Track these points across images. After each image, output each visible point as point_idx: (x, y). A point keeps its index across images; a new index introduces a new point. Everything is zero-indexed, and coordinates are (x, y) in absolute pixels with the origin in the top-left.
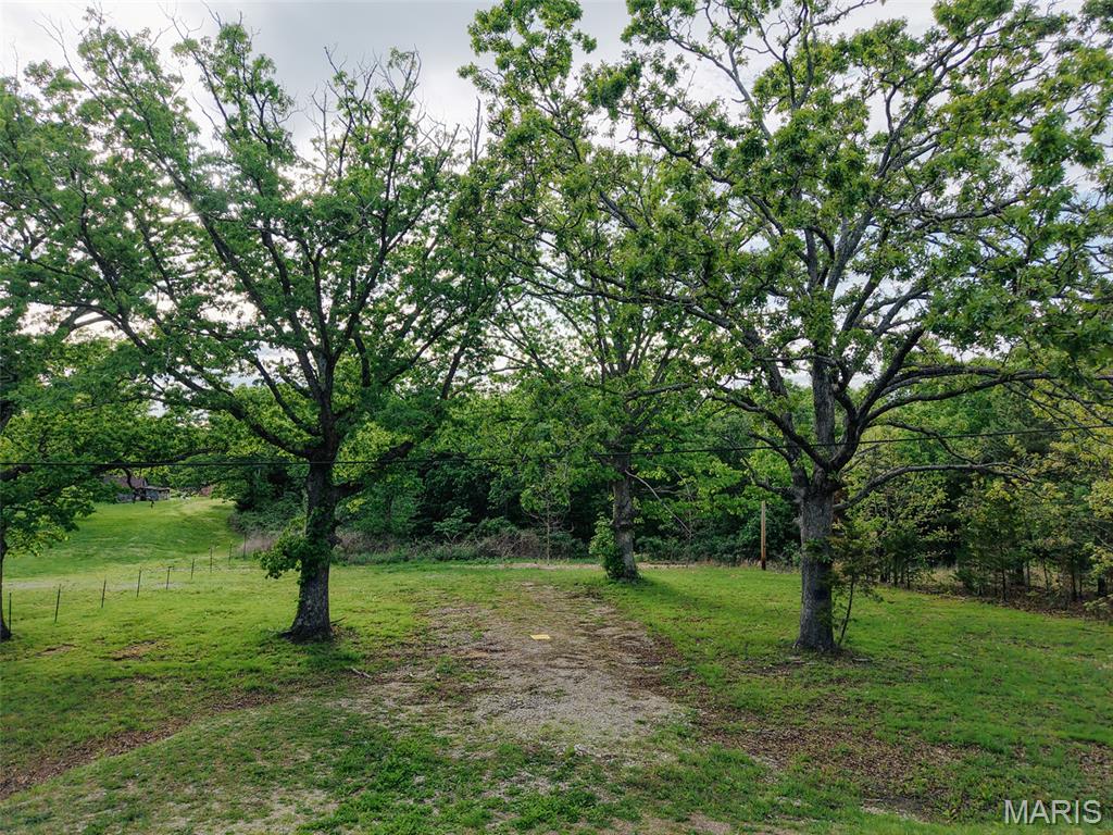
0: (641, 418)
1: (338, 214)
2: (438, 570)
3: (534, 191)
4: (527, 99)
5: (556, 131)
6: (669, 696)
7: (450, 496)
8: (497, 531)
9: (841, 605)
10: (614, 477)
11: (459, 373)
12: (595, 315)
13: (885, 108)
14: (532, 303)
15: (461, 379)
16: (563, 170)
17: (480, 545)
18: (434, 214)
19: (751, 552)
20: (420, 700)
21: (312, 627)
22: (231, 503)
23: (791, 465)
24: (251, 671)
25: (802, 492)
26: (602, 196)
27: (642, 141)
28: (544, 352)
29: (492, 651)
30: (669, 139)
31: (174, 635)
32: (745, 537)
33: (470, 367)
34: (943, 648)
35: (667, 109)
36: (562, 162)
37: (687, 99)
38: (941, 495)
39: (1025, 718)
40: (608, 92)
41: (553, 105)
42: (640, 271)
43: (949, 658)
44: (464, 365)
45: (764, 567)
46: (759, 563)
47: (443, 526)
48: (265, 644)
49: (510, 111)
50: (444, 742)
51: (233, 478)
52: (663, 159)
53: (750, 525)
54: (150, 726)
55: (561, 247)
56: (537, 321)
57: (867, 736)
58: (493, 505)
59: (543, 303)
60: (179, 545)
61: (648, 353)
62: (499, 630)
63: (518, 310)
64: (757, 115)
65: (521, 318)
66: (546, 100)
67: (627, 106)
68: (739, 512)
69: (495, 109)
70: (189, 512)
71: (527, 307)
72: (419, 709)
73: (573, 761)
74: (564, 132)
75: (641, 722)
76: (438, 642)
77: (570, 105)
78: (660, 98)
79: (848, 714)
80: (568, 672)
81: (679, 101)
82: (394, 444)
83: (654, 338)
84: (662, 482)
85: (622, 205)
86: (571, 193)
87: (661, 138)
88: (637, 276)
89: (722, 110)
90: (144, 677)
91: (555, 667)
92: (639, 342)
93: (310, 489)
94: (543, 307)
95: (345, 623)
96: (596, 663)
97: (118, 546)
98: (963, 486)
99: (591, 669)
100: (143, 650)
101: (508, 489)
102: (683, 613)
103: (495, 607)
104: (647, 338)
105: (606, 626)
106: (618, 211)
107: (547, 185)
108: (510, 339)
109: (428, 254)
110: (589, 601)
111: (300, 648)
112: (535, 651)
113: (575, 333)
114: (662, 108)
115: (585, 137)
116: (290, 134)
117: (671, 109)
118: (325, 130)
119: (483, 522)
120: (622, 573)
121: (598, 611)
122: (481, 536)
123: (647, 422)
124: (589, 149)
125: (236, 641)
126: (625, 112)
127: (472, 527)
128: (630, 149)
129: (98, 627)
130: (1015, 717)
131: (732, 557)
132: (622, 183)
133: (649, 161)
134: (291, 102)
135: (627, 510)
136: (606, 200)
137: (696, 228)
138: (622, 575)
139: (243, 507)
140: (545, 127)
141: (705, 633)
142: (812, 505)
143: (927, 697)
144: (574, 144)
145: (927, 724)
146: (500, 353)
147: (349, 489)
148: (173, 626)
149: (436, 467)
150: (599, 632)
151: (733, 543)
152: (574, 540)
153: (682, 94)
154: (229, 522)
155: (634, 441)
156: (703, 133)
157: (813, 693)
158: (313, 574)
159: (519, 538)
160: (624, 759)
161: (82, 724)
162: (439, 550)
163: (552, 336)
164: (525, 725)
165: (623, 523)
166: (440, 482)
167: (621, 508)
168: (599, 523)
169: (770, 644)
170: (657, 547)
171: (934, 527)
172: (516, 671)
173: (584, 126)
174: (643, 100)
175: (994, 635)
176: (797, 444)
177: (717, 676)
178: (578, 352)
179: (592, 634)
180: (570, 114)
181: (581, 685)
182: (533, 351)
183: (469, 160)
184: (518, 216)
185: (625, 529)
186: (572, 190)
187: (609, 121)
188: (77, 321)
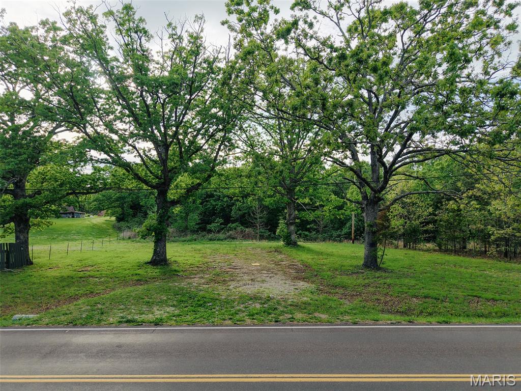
0: (300, 176)
1: (174, 83)
2: (210, 244)
3: (253, 74)
4: (250, 35)
5: (262, 49)
6: (308, 282)
7: (214, 214)
8: (235, 229)
9: (381, 249)
10: (287, 201)
11: (221, 153)
12: (280, 131)
13: (401, 39)
14: (251, 124)
15: (221, 156)
16: (265, 65)
17: (228, 234)
18: (210, 85)
19: (348, 237)
20: (207, 283)
21: (159, 260)
22: (114, 218)
23: (360, 190)
24: (136, 275)
25: (365, 202)
26: (282, 76)
27: (298, 53)
28: (257, 147)
29: (235, 269)
30: (311, 52)
31: (101, 264)
32: (345, 230)
33: (225, 151)
34: (423, 268)
35: (309, 40)
36: (265, 62)
37: (318, 35)
38: (431, 210)
39: (451, 289)
40: (284, 33)
41: (261, 37)
42: (296, 106)
43: (425, 271)
44: (223, 150)
45: (353, 243)
46: (351, 242)
47: (212, 226)
48: (140, 266)
49: (243, 40)
50: (218, 294)
51: (115, 207)
52: (308, 61)
53: (348, 225)
54: (99, 291)
55: (264, 98)
56: (254, 133)
57: (387, 294)
58: (234, 217)
59: (256, 124)
60: (93, 235)
61: (302, 147)
62: (238, 262)
63: (245, 127)
64: (348, 42)
65: (247, 131)
66: (258, 35)
67: (292, 38)
68: (342, 216)
69: (237, 39)
70: (95, 222)
71: (249, 126)
72: (207, 286)
73: (269, 299)
74: (265, 49)
75: (296, 289)
76: (212, 266)
77: (268, 37)
78: (306, 35)
79: (379, 287)
80: (266, 275)
81: (314, 36)
82: (193, 184)
83: (305, 140)
84: (308, 204)
85: (290, 80)
86: (269, 75)
87: (307, 51)
88: (295, 109)
89: (332, 40)
90: (92, 277)
91: (262, 273)
92: (298, 143)
93: (158, 202)
94: (256, 127)
95: (173, 259)
96: (279, 272)
97: (66, 235)
98: (439, 205)
99: (276, 274)
100: (89, 269)
101: (240, 210)
102: (316, 257)
103: (236, 255)
104: (302, 140)
105: (283, 261)
106: (289, 83)
107: (258, 72)
108: (242, 141)
109: (207, 102)
110: (276, 254)
111: (155, 267)
112: (253, 269)
113: (270, 138)
114: (307, 39)
115: (275, 51)
116: (151, 50)
117: (311, 40)
118: (162, 47)
119: (229, 225)
120: (290, 243)
121: (279, 257)
122: (228, 231)
123: (302, 178)
124: (276, 56)
125: (129, 266)
126: (291, 41)
127: (224, 227)
128: (294, 56)
129: (68, 261)
130: (446, 288)
131: (339, 239)
132: (291, 71)
133: (304, 61)
134: (152, 36)
135: (293, 216)
136: (284, 78)
137: (318, 89)
138: (291, 244)
139: (119, 219)
140: (258, 47)
141: (325, 263)
142: (370, 208)
143: (413, 282)
144: (270, 54)
145: (411, 290)
146: (237, 147)
147: (174, 203)
148: (99, 261)
149: (207, 201)
150: (280, 263)
151: (340, 233)
152: (269, 233)
153: (316, 33)
154: (114, 227)
155: (297, 186)
156: (324, 50)
157: (367, 281)
158: (160, 238)
159: (245, 231)
160: (288, 299)
161: (72, 291)
162: (210, 236)
163: (260, 140)
164: (250, 290)
165: (291, 221)
166: (209, 208)
167: (290, 215)
168: (280, 221)
169: (351, 266)
170: (306, 236)
171: (427, 223)
172: (246, 275)
173: (274, 46)
174: (299, 35)
175: (446, 264)
176: (363, 182)
177: (328, 276)
178: (272, 147)
179: (277, 264)
180: (268, 41)
181: (272, 279)
182: (252, 146)
183: (225, 61)
184: (247, 84)
185: (292, 224)
186: (269, 74)
187: (285, 45)
188: (56, 131)
